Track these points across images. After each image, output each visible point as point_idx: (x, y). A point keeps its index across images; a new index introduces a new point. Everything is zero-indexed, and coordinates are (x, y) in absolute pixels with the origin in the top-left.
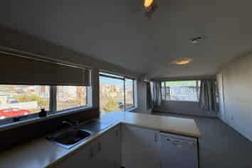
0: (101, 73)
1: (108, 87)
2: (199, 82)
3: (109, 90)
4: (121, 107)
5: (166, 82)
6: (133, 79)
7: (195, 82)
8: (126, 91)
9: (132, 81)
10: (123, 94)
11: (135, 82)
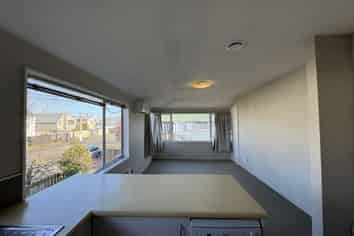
0: (31, 81)
1: (72, 122)
2: (213, 117)
3: (74, 127)
4: (97, 155)
5: (174, 115)
6: (123, 107)
7: (208, 115)
8: (107, 128)
9: (120, 109)
10: (101, 133)
11: (126, 111)
